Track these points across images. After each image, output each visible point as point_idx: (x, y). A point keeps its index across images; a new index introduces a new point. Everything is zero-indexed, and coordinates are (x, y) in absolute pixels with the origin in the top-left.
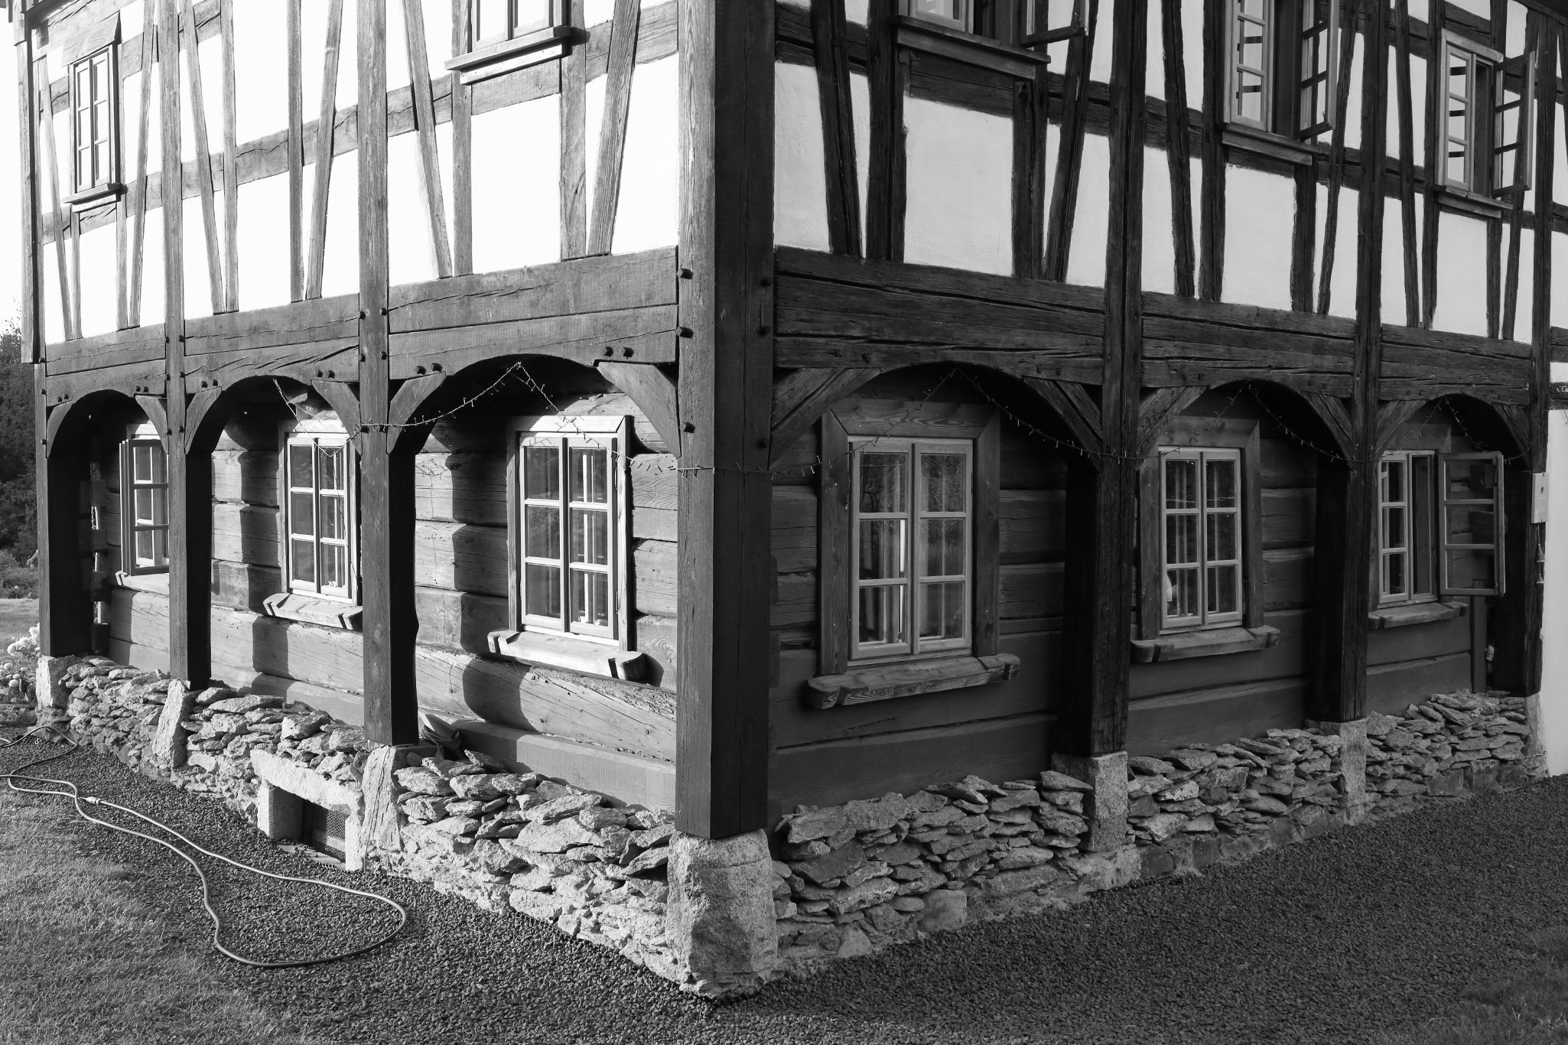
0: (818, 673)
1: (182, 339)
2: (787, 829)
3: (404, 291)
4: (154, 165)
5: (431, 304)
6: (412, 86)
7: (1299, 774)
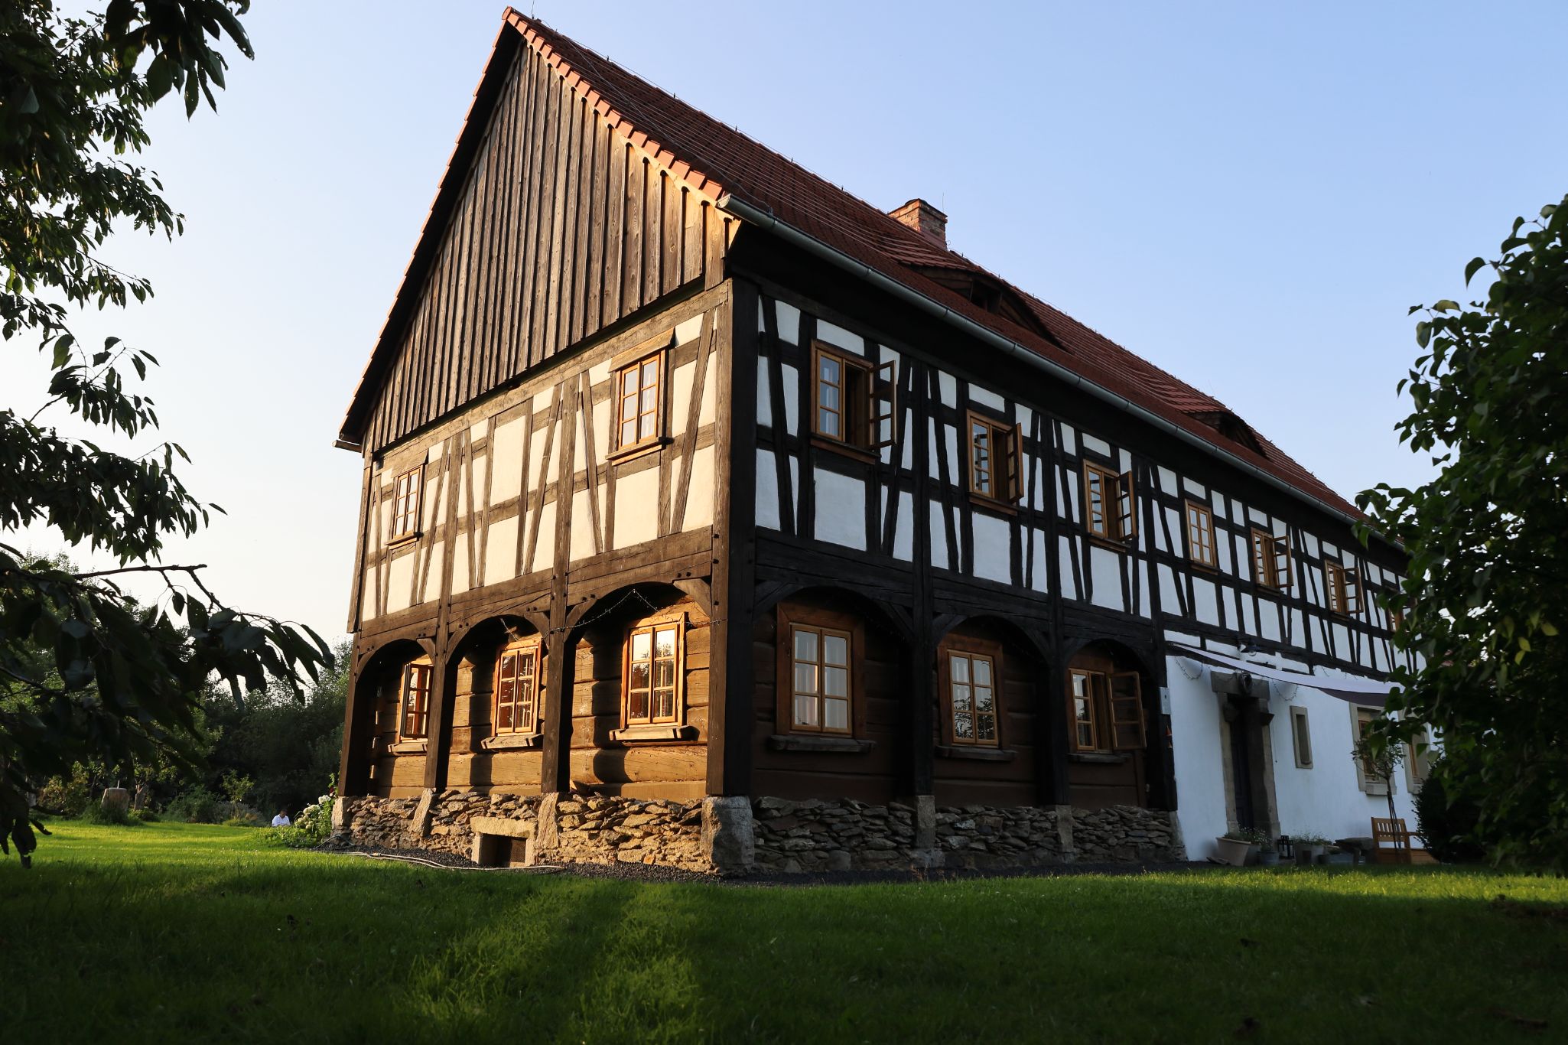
0: (775, 733)
1: (449, 605)
2: (760, 802)
3: (577, 563)
4: (441, 519)
5: (591, 567)
6: (587, 470)
7: (1033, 828)
